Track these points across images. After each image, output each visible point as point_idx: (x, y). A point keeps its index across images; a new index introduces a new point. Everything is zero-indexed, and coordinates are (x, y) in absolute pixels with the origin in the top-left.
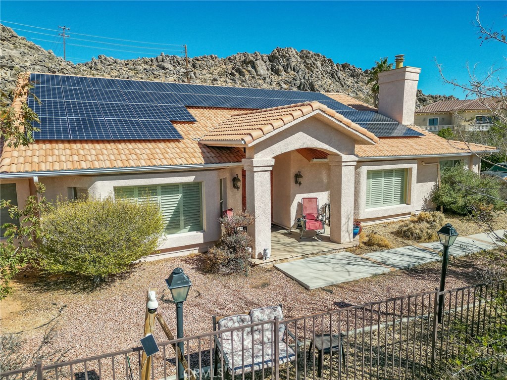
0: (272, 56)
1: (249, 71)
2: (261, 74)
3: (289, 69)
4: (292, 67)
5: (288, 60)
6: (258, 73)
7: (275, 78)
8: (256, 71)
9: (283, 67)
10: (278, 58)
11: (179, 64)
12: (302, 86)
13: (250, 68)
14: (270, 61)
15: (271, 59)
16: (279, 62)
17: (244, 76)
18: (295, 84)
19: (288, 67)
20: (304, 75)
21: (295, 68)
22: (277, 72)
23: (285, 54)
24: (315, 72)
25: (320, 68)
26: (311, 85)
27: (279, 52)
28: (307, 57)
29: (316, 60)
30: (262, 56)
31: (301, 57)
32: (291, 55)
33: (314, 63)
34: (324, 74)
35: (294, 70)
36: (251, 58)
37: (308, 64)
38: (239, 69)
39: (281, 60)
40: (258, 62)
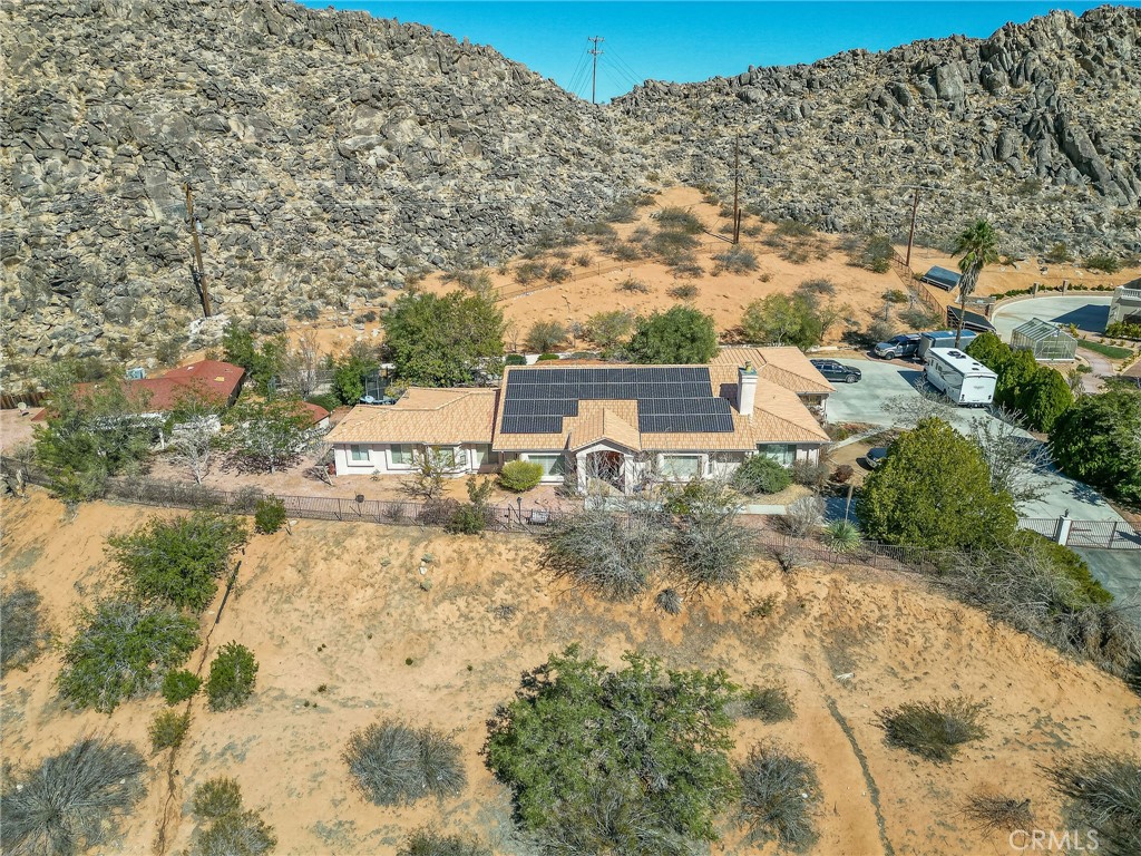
0: (988, 47)
1: (922, 91)
2: (947, 96)
3: (1021, 78)
4: (1030, 74)
5: (1024, 54)
6: (942, 94)
7: (979, 102)
8: (938, 90)
9: (1009, 72)
10: (1000, 52)
11: (779, 86)
12: (1033, 126)
13: (926, 84)
14: (984, 57)
15: (986, 52)
16: (1001, 60)
17: (905, 104)
18: (1017, 120)
19: (1018, 73)
20: (1049, 95)
21: (1036, 75)
22: (989, 86)
23: (1021, 38)
24: (1098, 74)
25: (1127, 57)
26: (1059, 120)
27: (1007, 35)
28: (1096, 28)
29: (1121, 34)
30: (964, 49)
31: (1076, 32)
32: (1037, 39)
33: (1111, 44)
34: (1130, 73)
35: (1033, 79)
36: (933, 59)
37: (1088, 52)
38: (898, 88)
39: (1007, 56)
40: (944, 70)
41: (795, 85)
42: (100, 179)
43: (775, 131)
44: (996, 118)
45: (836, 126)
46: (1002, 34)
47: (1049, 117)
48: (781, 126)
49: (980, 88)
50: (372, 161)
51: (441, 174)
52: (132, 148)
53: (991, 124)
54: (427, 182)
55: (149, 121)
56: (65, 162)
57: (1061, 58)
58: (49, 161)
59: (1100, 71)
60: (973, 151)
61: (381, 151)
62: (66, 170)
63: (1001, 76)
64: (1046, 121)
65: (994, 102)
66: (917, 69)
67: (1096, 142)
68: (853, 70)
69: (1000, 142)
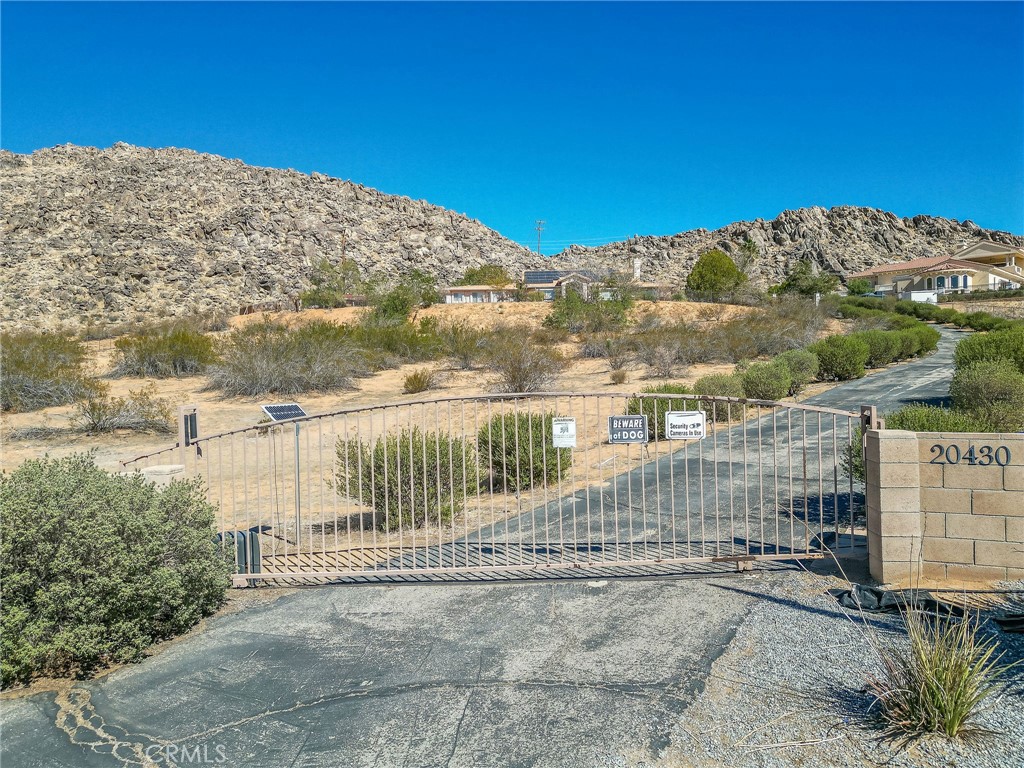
0: (776, 222)
3: (796, 237)
4: (801, 234)
5: (797, 224)
7: (776, 249)
9: (790, 234)
10: (783, 224)
14: (774, 228)
15: (775, 226)
16: (784, 228)
17: (730, 251)
18: (795, 255)
19: (795, 234)
20: (813, 242)
21: (805, 234)
22: (779, 241)
23: (794, 217)
24: (843, 236)
25: (860, 229)
26: (820, 255)
27: (786, 216)
28: (840, 216)
29: (855, 218)
30: (762, 224)
31: (828, 217)
32: (804, 218)
33: (849, 223)
34: (862, 237)
35: (804, 237)
36: (744, 228)
37: (836, 226)
38: (725, 243)
39: (787, 226)
40: (751, 233)
41: (663, 244)
42: (279, 246)
43: (653, 264)
44: (783, 255)
45: (689, 262)
46: (783, 215)
47: (814, 253)
48: (656, 262)
49: (774, 243)
50: (421, 253)
51: (459, 262)
52: (298, 232)
53: (780, 258)
54: (452, 264)
55: (306, 222)
56: (261, 236)
57: (820, 228)
58: (253, 236)
59: (843, 235)
60: (772, 272)
61: (425, 249)
62: (262, 240)
63: (785, 236)
64: (812, 255)
65: (782, 248)
66: (735, 234)
67: (842, 264)
68: (698, 238)
69: (786, 266)
